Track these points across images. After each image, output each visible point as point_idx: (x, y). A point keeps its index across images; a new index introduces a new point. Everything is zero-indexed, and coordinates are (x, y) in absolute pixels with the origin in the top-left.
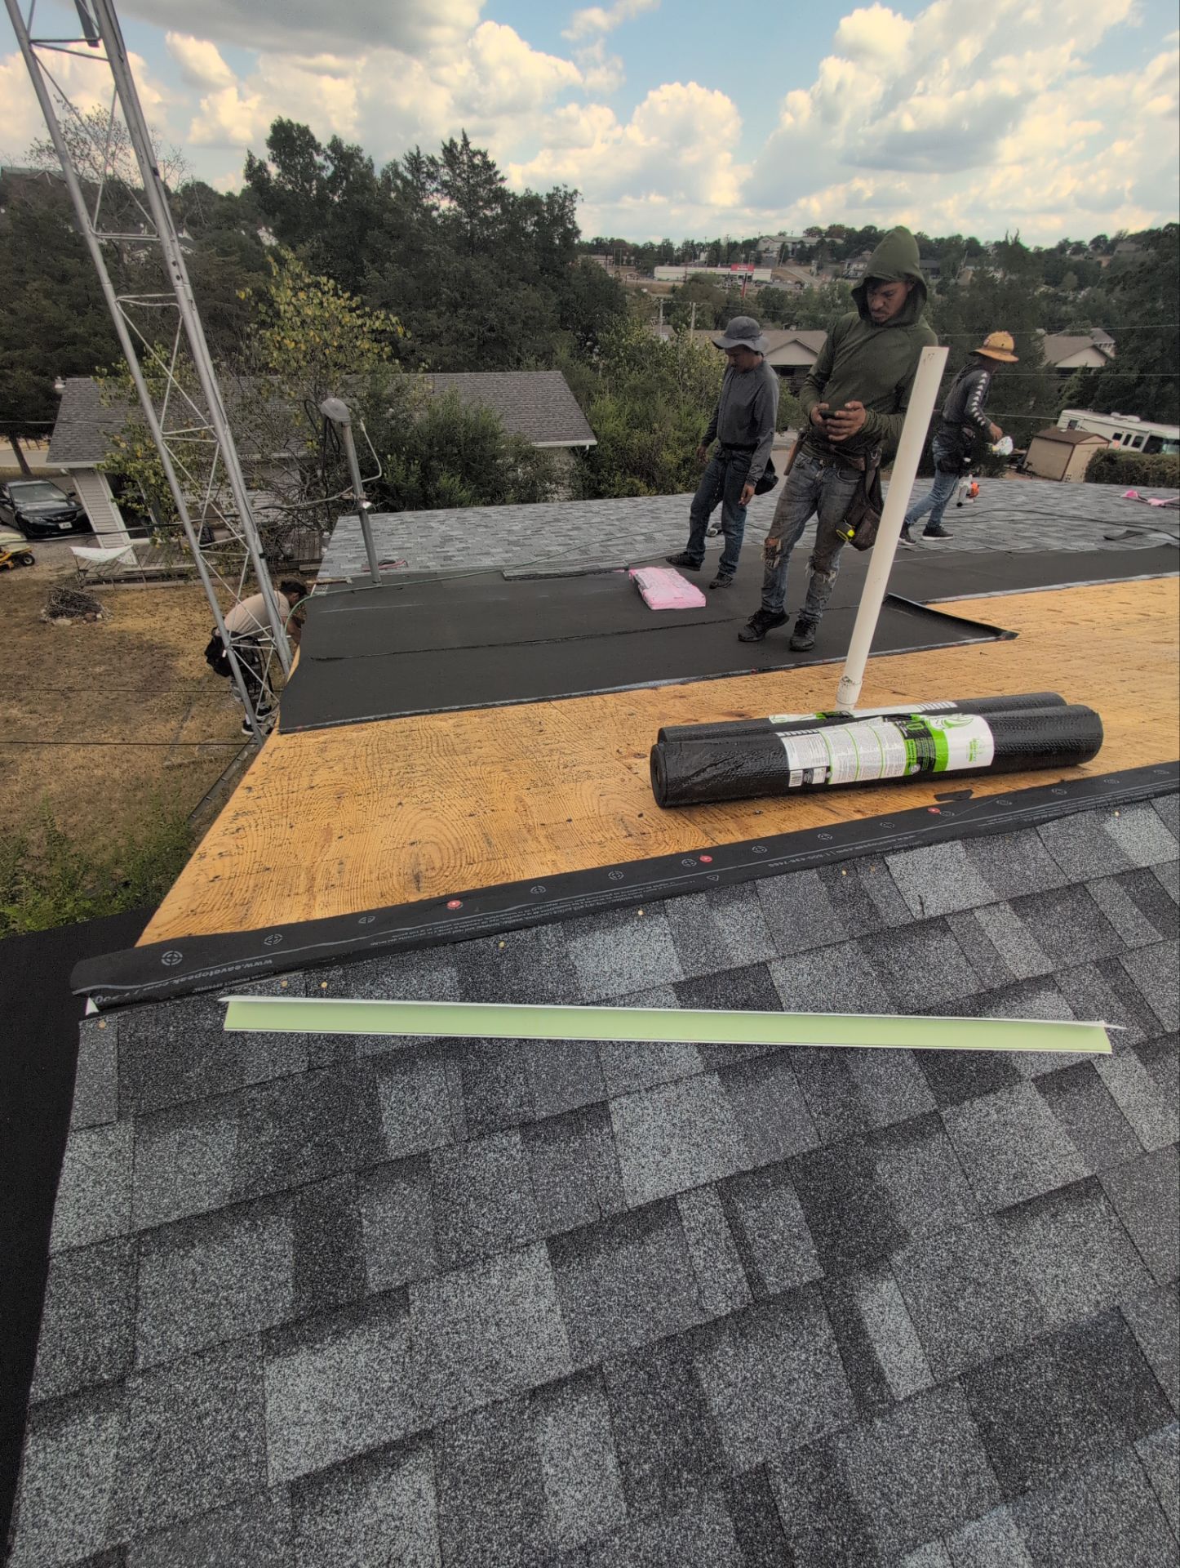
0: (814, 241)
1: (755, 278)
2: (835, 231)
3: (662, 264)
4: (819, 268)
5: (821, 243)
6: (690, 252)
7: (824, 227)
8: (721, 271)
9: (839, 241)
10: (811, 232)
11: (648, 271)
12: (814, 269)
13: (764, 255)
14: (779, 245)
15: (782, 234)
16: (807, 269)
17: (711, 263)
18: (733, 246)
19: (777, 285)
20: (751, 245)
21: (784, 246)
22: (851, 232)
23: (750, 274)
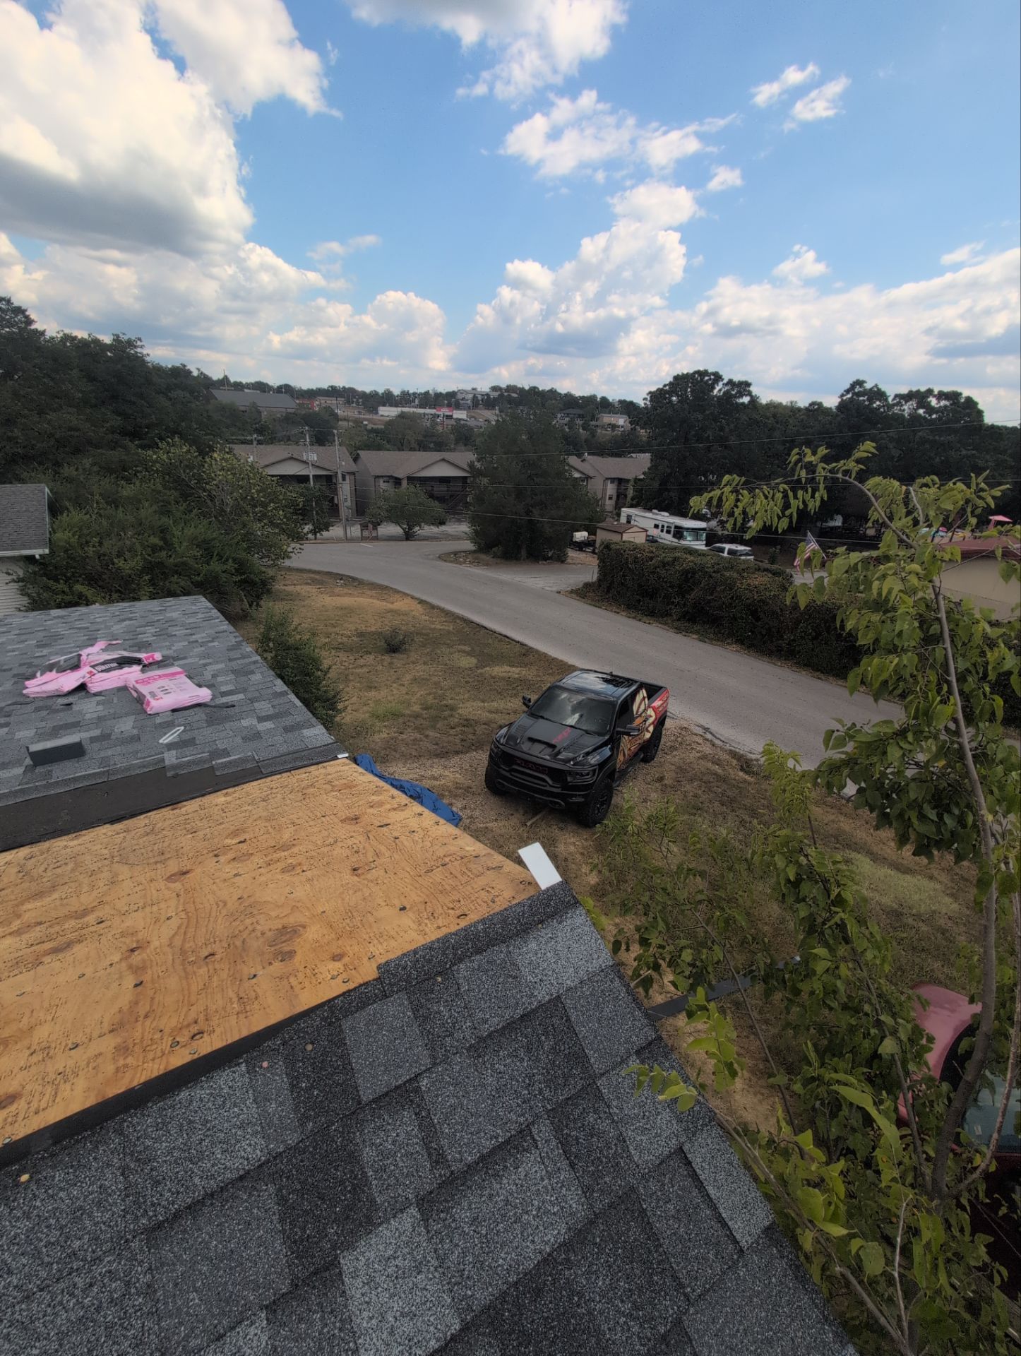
0: (496, 394)
1: (455, 416)
2: (511, 389)
3: (384, 405)
5: (501, 396)
6: (406, 398)
7: (504, 386)
8: (428, 411)
9: (514, 395)
10: (494, 389)
11: (374, 410)
12: (497, 412)
13: (462, 402)
14: (471, 396)
15: (474, 389)
17: (421, 406)
18: (439, 396)
19: (472, 423)
20: (452, 395)
21: (475, 397)
22: (522, 390)
23: (450, 414)
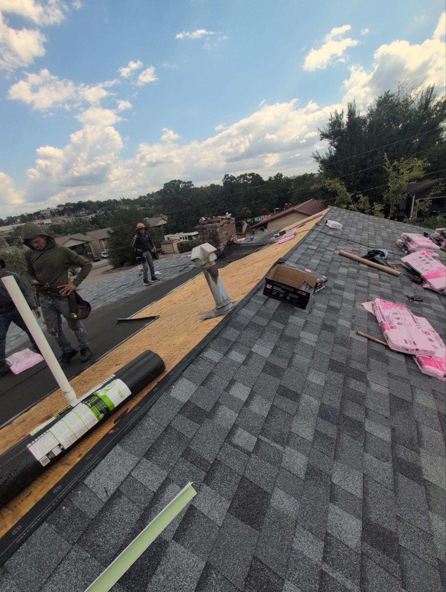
0: (62, 208)
1: (45, 223)
2: (68, 204)
3: (1, 226)
4: (69, 215)
5: (65, 208)
7: (64, 204)
9: (71, 207)
10: (59, 206)
12: (66, 216)
13: (45, 216)
14: (49, 212)
15: (48, 208)
16: (64, 216)
18: (30, 215)
19: (55, 223)
20: (37, 213)
21: (51, 212)
22: (74, 204)
23: (42, 222)
